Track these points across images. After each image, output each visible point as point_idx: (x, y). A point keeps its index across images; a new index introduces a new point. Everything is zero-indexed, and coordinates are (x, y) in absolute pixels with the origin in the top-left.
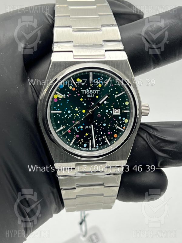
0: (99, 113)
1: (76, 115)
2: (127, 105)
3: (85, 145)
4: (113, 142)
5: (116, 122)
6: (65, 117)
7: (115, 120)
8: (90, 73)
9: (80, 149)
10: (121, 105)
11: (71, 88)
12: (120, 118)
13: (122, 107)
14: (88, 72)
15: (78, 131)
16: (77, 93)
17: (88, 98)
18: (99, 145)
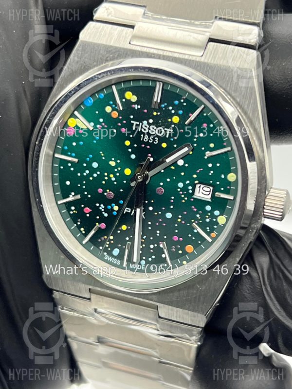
0: (162, 184)
1: (108, 176)
2: (230, 182)
3: (116, 252)
4: (182, 261)
5: (198, 216)
6: (85, 174)
7: (195, 210)
8: (158, 83)
9: (102, 258)
10: (216, 177)
11: (108, 109)
12: (208, 208)
13: (218, 183)
14: (155, 81)
15: (106, 215)
16: (120, 124)
17: (143, 142)
18: (147, 261)
